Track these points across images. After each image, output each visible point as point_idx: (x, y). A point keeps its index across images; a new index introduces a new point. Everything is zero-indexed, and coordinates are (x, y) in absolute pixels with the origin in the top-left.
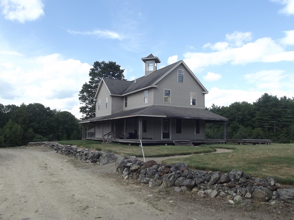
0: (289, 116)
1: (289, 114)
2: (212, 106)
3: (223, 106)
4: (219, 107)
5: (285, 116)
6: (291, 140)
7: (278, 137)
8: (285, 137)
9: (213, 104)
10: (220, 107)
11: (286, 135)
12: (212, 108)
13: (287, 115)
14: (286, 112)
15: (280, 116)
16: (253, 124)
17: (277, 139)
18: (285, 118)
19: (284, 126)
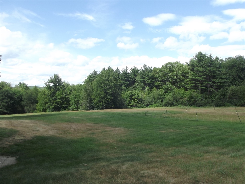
0: (224, 77)
1: (223, 74)
2: (144, 67)
3: (155, 67)
4: (150, 67)
5: (220, 77)
6: (226, 103)
7: (212, 99)
8: (220, 100)
9: (145, 65)
10: (152, 68)
11: (222, 97)
12: (143, 69)
13: (222, 76)
14: (220, 72)
15: (215, 76)
16: (186, 86)
17: (211, 102)
18: (220, 78)
19: (220, 87)
